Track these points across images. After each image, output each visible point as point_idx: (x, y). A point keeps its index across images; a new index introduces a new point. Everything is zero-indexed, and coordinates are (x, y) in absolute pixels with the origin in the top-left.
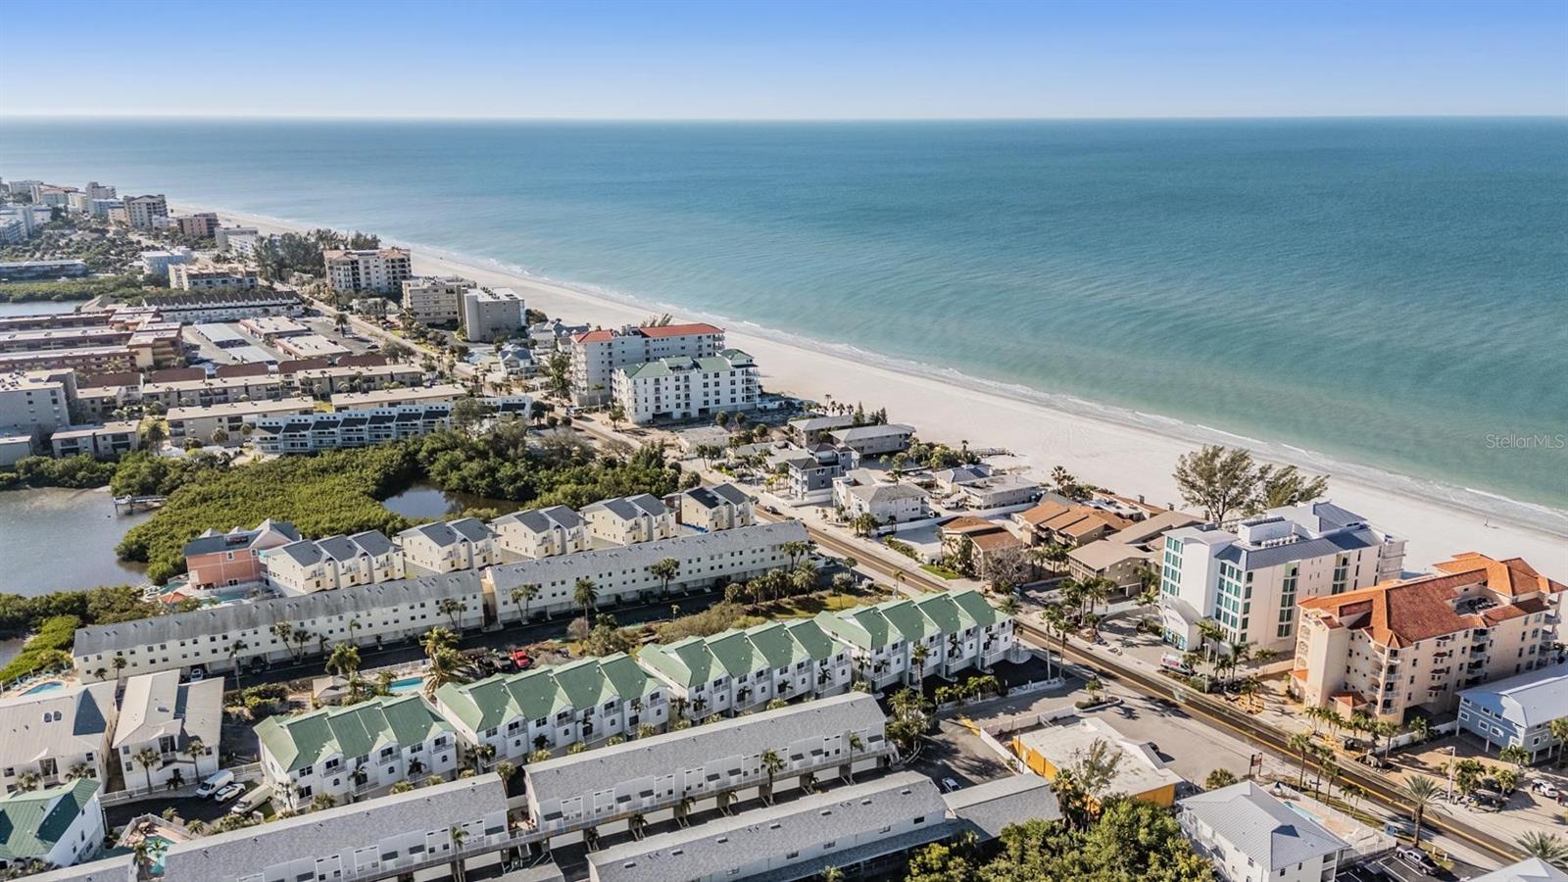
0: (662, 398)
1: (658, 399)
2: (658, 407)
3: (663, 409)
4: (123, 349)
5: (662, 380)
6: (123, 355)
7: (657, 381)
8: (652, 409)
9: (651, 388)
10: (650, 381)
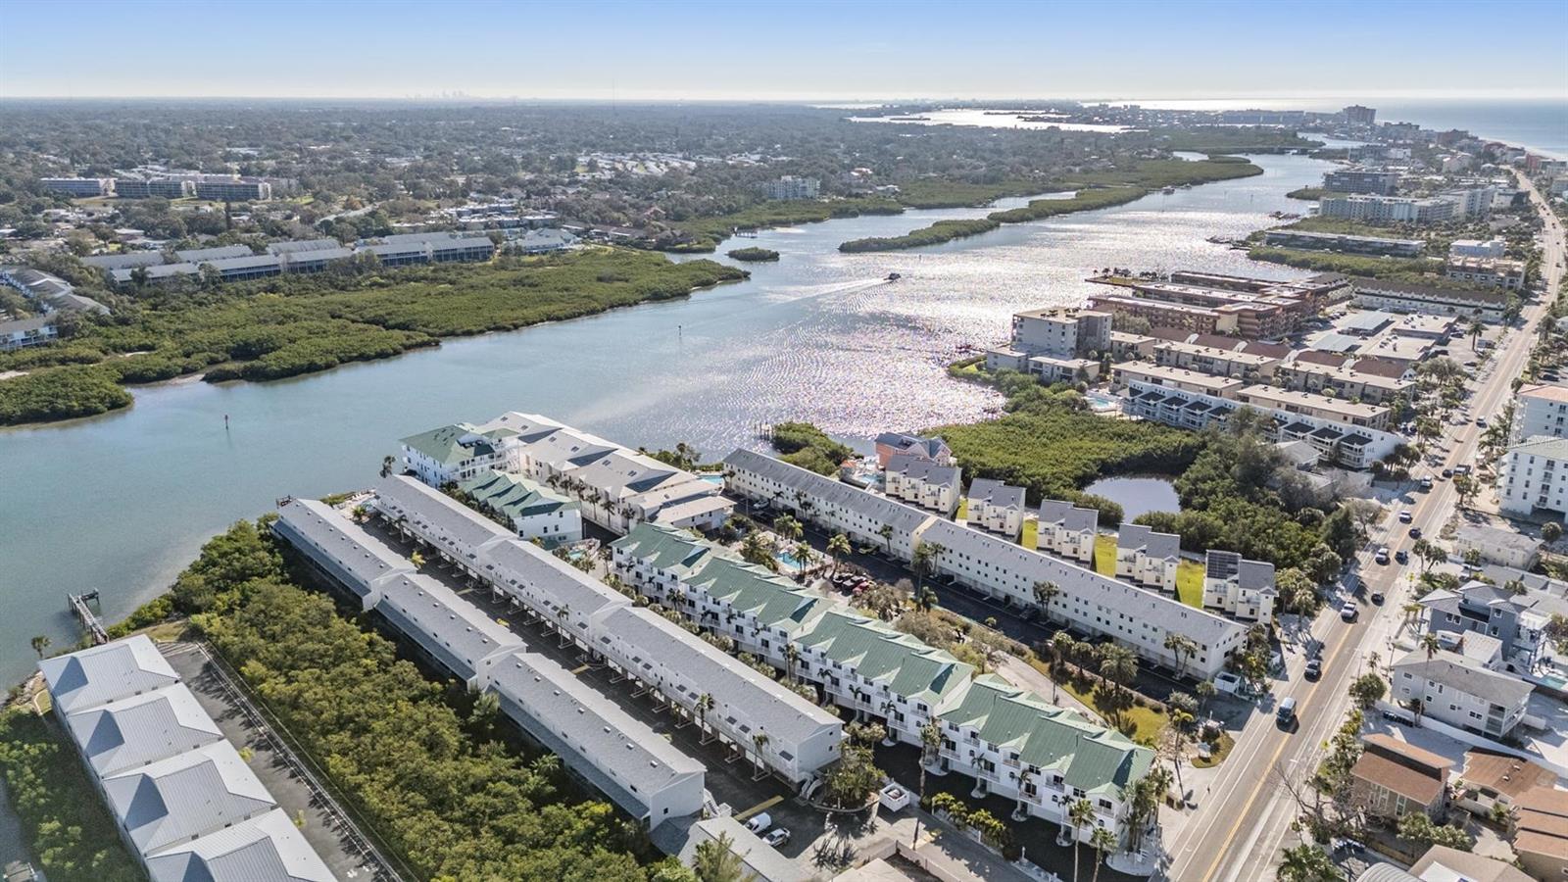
0: (1554, 488)
1: (1545, 488)
2: (1543, 500)
3: (1551, 505)
4: (1207, 311)
5: (1559, 465)
6: (1208, 317)
7: (1551, 464)
8: (1534, 498)
9: (1539, 471)
10: (1540, 464)
